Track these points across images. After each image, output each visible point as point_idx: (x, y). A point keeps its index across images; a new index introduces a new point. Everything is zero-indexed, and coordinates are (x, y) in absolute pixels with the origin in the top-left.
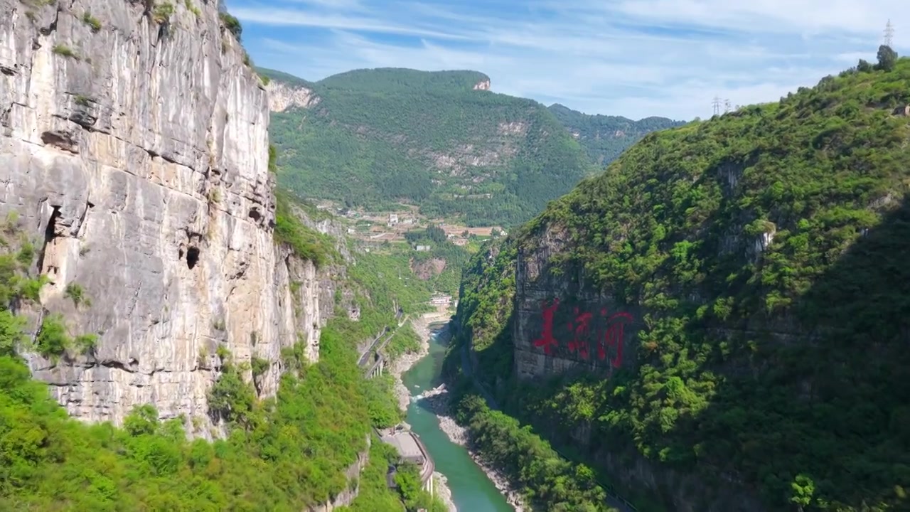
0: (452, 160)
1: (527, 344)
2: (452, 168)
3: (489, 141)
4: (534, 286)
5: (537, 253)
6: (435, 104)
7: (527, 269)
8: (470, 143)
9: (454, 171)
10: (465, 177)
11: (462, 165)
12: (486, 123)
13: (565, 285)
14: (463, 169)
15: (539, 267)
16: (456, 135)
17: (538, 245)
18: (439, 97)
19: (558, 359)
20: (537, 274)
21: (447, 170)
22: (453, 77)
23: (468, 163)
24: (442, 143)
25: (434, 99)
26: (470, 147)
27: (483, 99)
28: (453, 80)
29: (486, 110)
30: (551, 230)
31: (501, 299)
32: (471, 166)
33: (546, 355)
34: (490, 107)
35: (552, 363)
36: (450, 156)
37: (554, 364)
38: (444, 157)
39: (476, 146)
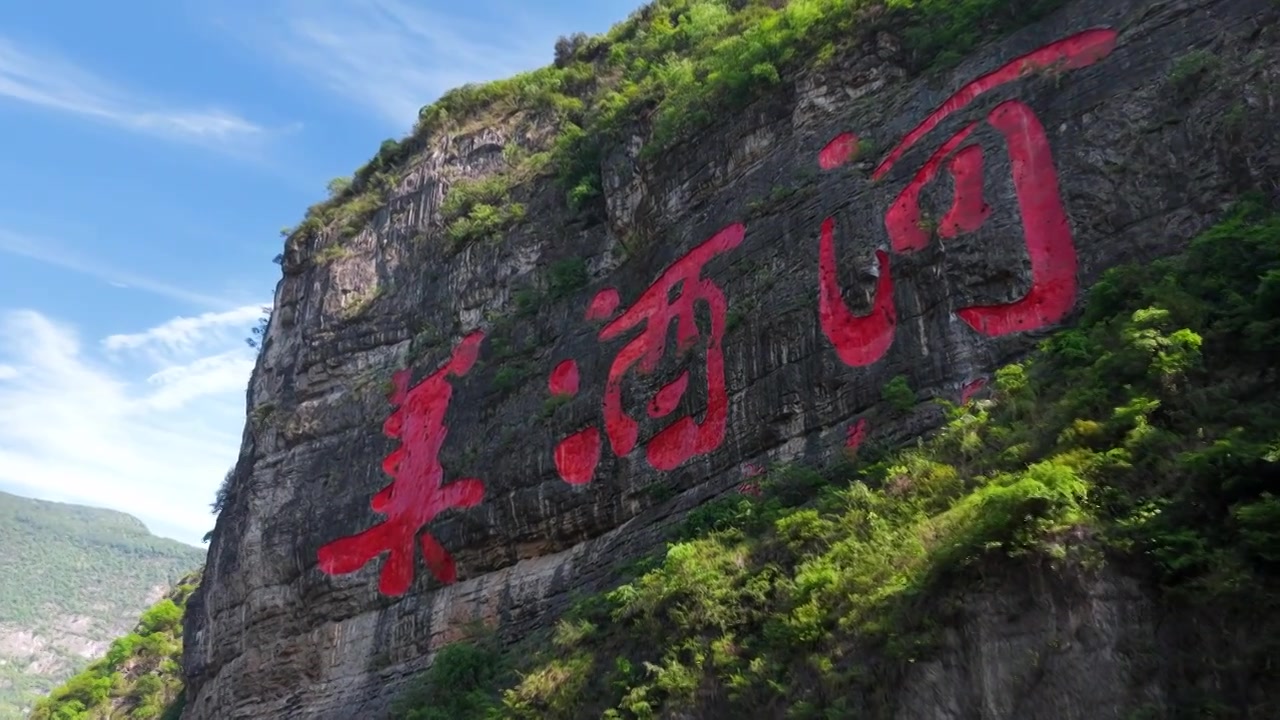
0: (39, 642)
1: (277, 597)
2: (32, 659)
3: (126, 614)
4: (357, 332)
5: (378, 226)
6: (30, 538)
7: (328, 283)
8: (86, 614)
9: (35, 665)
10: (58, 678)
11: (59, 653)
12: (127, 583)
13: (525, 262)
14: (57, 662)
15: (381, 268)
16: (60, 598)
17: (386, 195)
18: (40, 528)
19: (470, 585)
20: (371, 291)
21: (21, 661)
22: (79, 513)
23: (70, 652)
24: (25, 607)
25: (31, 530)
26: (84, 622)
27: (130, 542)
28: (77, 516)
29: (132, 560)
30: (452, 135)
31: (132, 664)
32: (75, 658)
33: (382, 605)
34: (141, 556)
35: (423, 627)
36: (35, 634)
37: (439, 624)
38: (21, 634)
39: (99, 621)
